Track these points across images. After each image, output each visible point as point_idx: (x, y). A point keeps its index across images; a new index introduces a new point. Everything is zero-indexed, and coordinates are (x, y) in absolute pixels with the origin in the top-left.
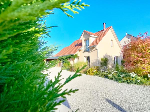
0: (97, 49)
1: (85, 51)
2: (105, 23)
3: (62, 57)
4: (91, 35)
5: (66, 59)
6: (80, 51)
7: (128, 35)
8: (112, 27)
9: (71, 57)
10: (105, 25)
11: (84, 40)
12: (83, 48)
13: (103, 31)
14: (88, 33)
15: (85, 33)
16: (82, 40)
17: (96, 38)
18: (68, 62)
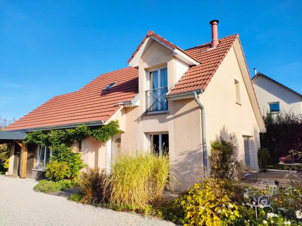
0: (200, 107)
1: (147, 111)
2: (218, 22)
3: (45, 132)
4: (176, 51)
5: (62, 142)
6: (126, 110)
7: (259, 75)
8: (238, 36)
9: (90, 132)
10: (215, 27)
11: (146, 70)
12: (142, 101)
13: (210, 46)
14: (168, 43)
15: (152, 42)
16: (137, 68)
17: (191, 66)
18: (72, 155)
